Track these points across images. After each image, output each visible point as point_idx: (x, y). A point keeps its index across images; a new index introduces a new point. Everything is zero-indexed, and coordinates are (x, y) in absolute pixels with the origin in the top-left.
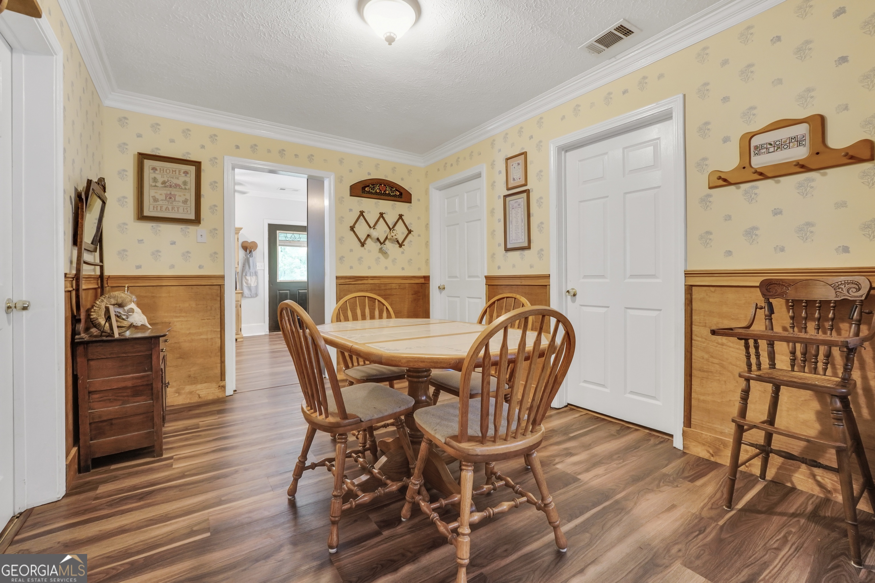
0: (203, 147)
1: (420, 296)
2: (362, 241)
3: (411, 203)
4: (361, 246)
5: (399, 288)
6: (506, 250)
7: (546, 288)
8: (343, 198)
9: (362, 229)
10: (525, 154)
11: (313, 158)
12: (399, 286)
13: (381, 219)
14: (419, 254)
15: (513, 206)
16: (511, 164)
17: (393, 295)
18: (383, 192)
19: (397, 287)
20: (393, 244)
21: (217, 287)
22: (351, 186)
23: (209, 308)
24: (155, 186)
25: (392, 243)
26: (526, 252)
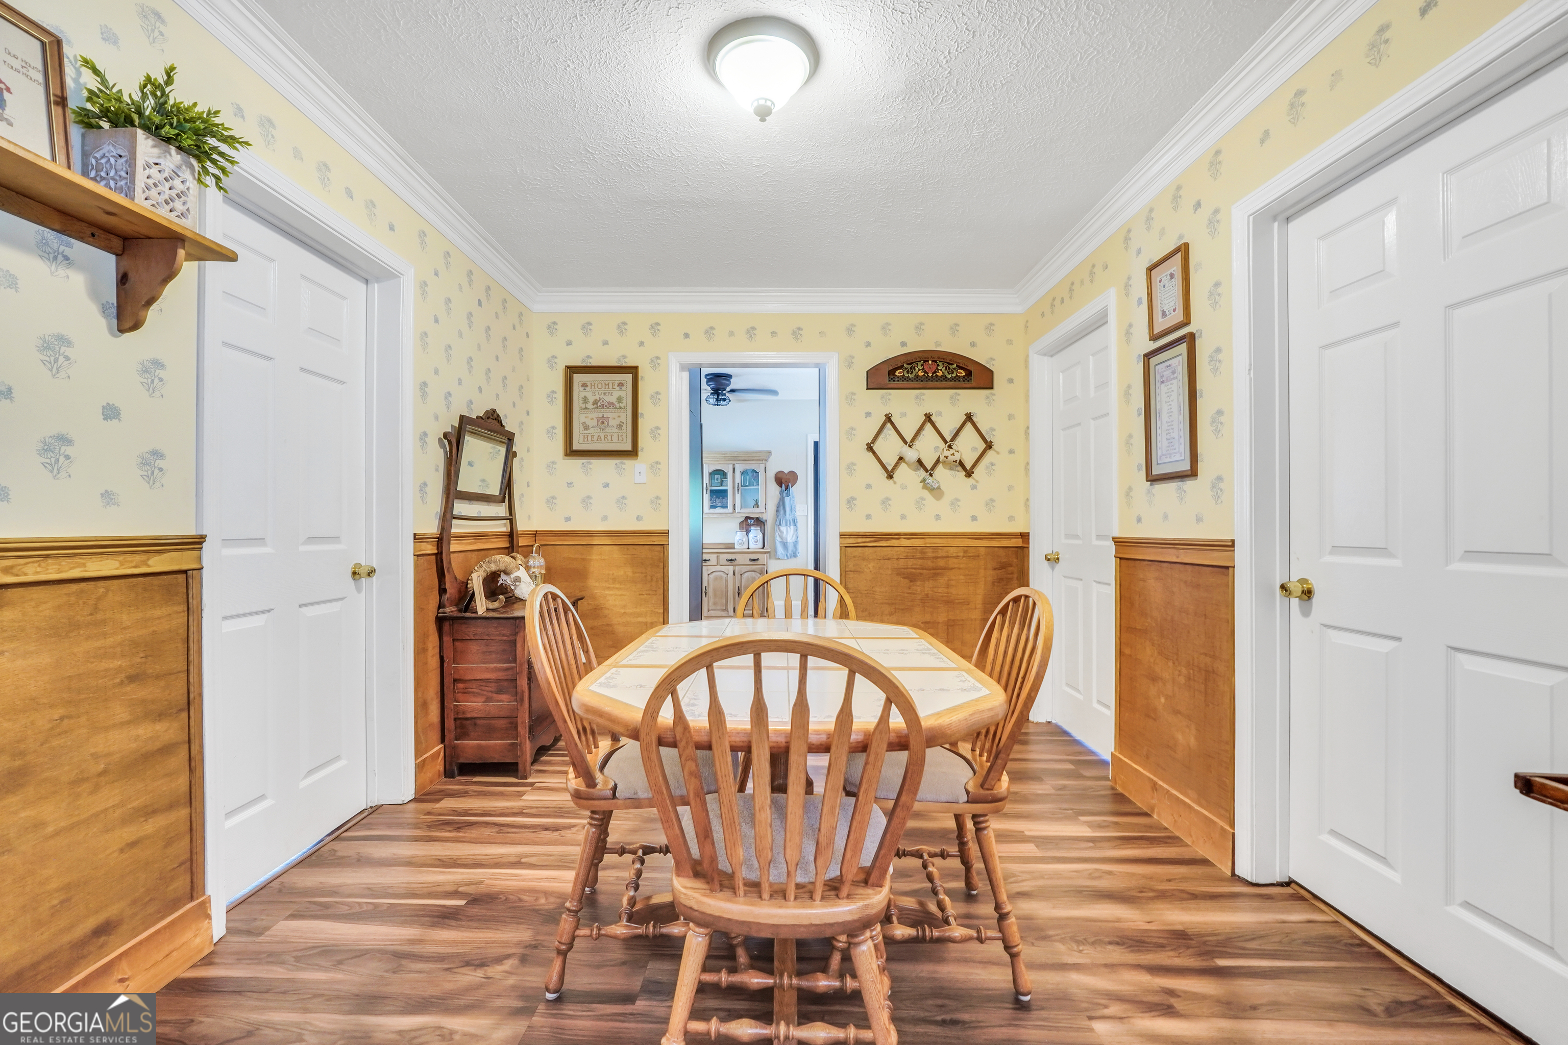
0: (642, 344)
1: (1012, 573)
2: (890, 468)
3: (992, 388)
4: (887, 477)
5: (964, 557)
6: (1150, 478)
7: (1228, 575)
8: (854, 394)
9: (889, 447)
10: (1184, 250)
11: (801, 332)
12: (965, 552)
13: (928, 425)
14: (1010, 488)
15: (1162, 377)
16: (1158, 280)
17: (952, 569)
18: (930, 375)
19: (961, 554)
20: (952, 472)
21: (658, 548)
22: (867, 372)
23: (649, 578)
24: (586, 408)
25: (951, 469)
26: (1189, 484)
